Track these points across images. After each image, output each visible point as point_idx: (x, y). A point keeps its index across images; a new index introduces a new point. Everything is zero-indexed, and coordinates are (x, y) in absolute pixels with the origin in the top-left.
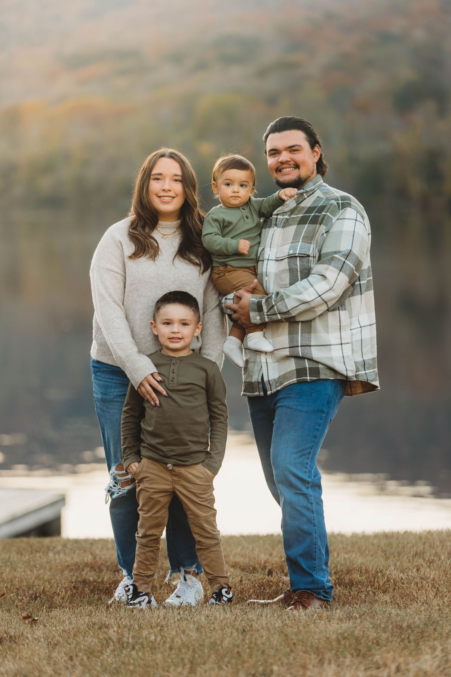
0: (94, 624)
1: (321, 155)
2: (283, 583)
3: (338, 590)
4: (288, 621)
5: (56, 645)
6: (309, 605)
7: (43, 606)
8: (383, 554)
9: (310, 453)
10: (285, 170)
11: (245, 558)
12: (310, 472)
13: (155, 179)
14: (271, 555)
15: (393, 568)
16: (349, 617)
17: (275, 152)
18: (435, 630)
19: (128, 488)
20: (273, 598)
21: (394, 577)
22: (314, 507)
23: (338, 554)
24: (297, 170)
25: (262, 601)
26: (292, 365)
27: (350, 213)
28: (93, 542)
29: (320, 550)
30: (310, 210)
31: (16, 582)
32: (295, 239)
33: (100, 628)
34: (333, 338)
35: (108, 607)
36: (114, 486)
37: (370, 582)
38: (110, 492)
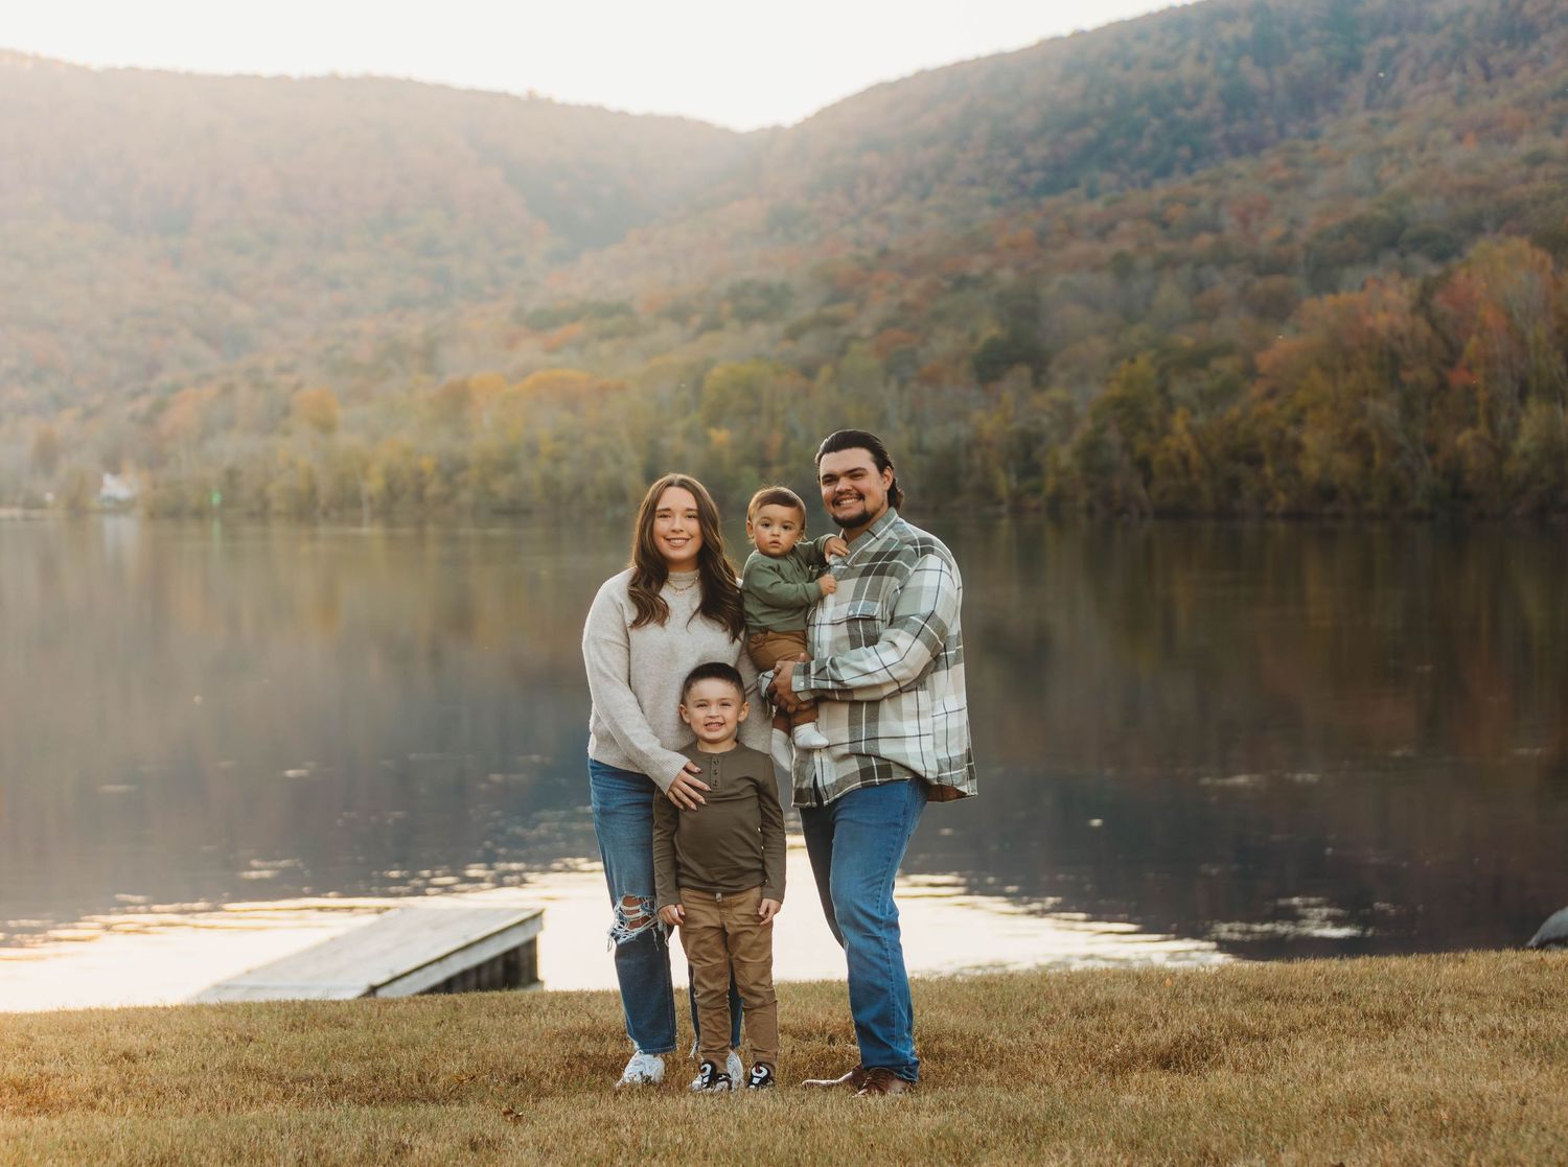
0: (599, 1120)
1: (894, 480)
2: (850, 1055)
3: (926, 1065)
4: (861, 1113)
5: (549, 1151)
6: (888, 1087)
7: (528, 1093)
8: (983, 1010)
9: (881, 882)
10: (844, 502)
11: (796, 1019)
12: (883, 907)
13: (661, 517)
14: (831, 1013)
15: (997, 1031)
16: (944, 1107)
17: (831, 478)
18: (1062, 1124)
19: (638, 931)
20: (838, 1077)
21: (1000, 1045)
22: (890, 954)
23: (922, 1012)
24: (861, 502)
25: (824, 1082)
26: (853, 766)
27: (932, 561)
28: (591, 997)
29: (900, 1012)
30: (878, 556)
31: (489, 1058)
32: (857, 596)
33: (608, 1127)
34: (909, 727)
35: (616, 1094)
36: (620, 927)
37: (968, 1052)
38: (615, 935)
